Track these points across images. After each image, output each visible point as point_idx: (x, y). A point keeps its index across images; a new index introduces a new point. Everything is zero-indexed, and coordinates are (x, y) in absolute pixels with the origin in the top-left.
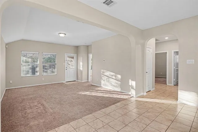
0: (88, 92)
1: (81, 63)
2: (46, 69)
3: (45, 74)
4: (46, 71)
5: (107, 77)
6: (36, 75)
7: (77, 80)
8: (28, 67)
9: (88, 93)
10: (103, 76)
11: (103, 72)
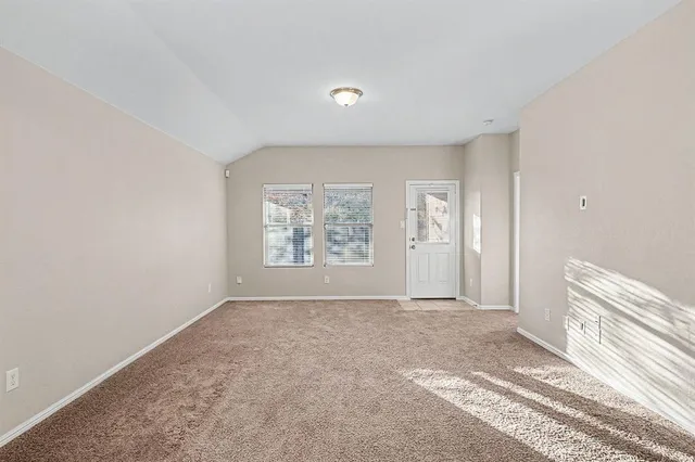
0: (455, 382)
1: (476, 222)
2: (336, 242)
3: (333, 260)
4: (335, 248)
5: (604, 312)
6: (306, 264)
7: (462, 298)
8: (283, 235)
9: (447, 386)
10: (576, 299)
11: (579, 276)
